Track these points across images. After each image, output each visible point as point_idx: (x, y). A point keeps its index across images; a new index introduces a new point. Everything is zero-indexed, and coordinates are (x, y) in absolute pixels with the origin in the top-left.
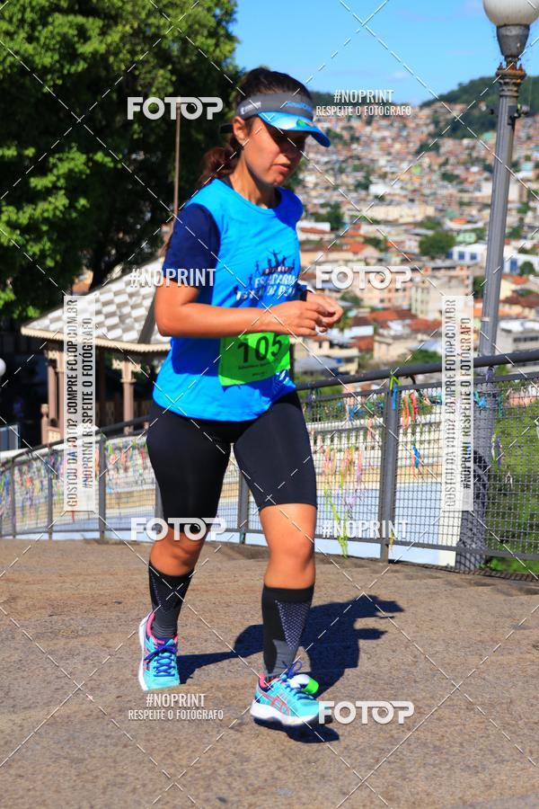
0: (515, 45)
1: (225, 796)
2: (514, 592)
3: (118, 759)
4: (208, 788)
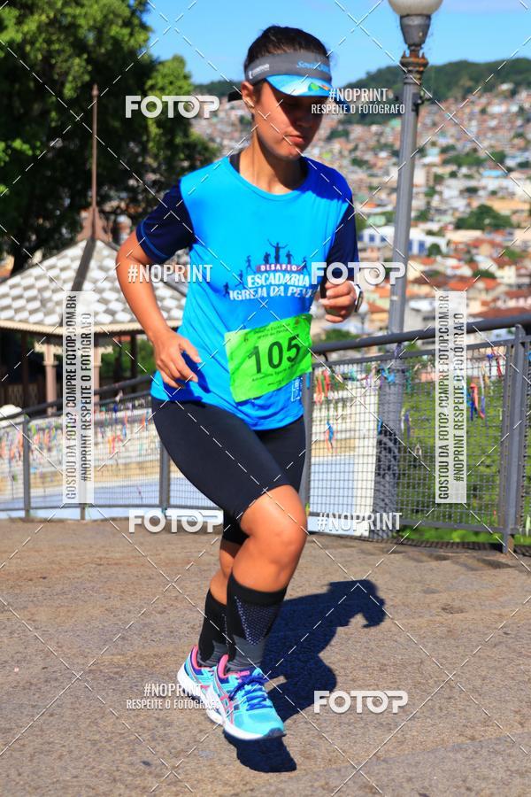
0: (418, 35)
1: (149, 760)
2: (425, 558)
3: (45, 727)
4: (133, 752)
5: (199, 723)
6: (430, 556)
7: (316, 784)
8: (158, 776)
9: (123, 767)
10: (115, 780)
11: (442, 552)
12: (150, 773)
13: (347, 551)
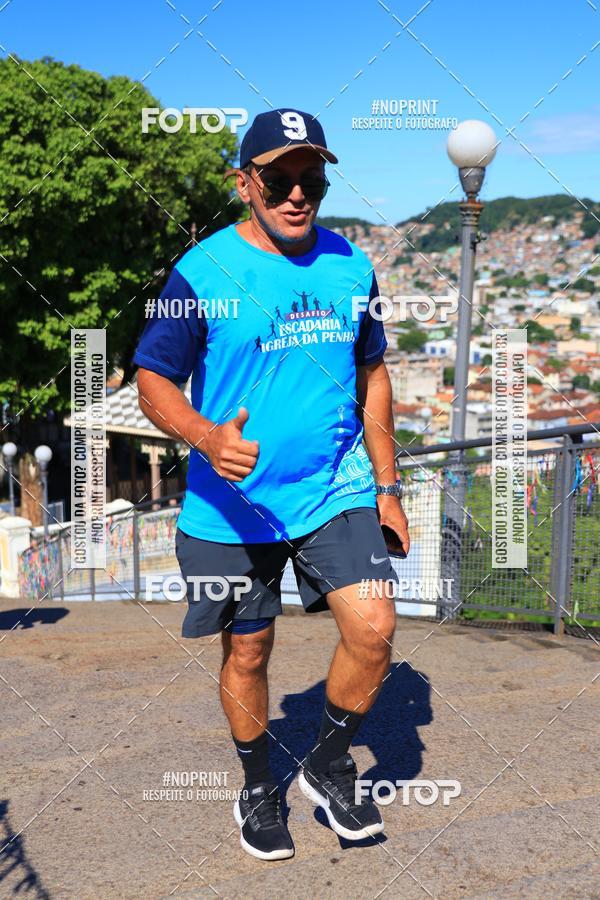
0: (473, 185)
2: (486, 639)
6: (491, 637)
7: (397, 847)
11: (500, 633)
13: (417, 632)
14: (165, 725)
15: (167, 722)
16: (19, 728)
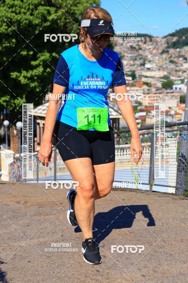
5: (116, 258)
8: (102, 276)
9: (90, 272)
10: (87, 277)
12: (99, 275)
13: (167, 198)
14: (65, 230)
15: (66, 229)
16: (7, 229)
